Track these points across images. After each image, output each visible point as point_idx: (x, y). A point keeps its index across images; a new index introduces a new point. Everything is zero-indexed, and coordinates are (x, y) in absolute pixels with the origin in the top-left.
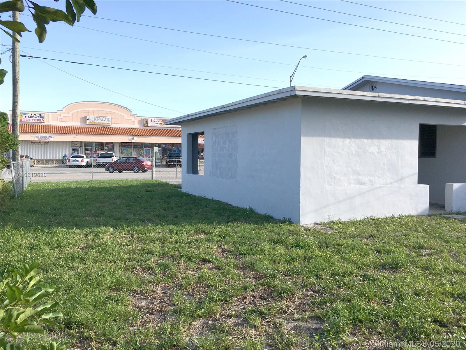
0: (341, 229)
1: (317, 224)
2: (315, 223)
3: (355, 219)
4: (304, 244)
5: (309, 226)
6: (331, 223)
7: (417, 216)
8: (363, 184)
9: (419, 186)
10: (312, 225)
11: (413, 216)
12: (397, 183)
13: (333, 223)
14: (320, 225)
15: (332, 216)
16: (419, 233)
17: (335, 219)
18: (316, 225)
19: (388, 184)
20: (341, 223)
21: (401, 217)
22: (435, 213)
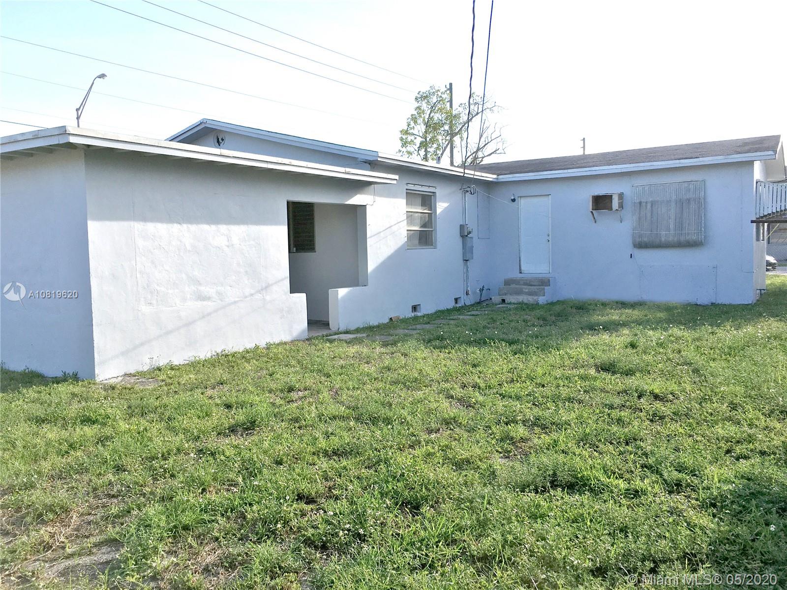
0: (171, 378)
1: (130, 375)
2: (125, 375)
3: (197, 358)
4: (100, 415)
5: (112, 381)
6: (155, 370)
7: (292, 342)
8: (208, 298)
9: (293, 297)
10: (120, 379)
11: (285, 343)
12: (260, 294)
13: (159, 369)
14: (135, 376)
15: (156, 358)
16: (291, 367)
17: (162, 363)
18: (127, 378)
19: (246, 297)
20: (172, 369)
21: (268, 347)
22: (316, 335)
